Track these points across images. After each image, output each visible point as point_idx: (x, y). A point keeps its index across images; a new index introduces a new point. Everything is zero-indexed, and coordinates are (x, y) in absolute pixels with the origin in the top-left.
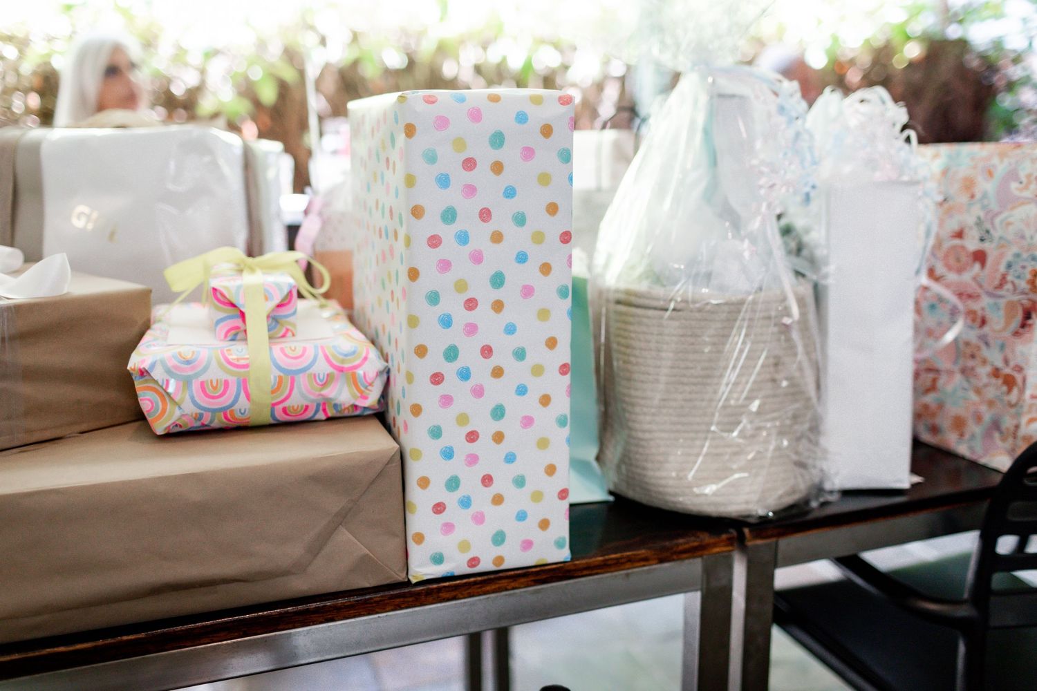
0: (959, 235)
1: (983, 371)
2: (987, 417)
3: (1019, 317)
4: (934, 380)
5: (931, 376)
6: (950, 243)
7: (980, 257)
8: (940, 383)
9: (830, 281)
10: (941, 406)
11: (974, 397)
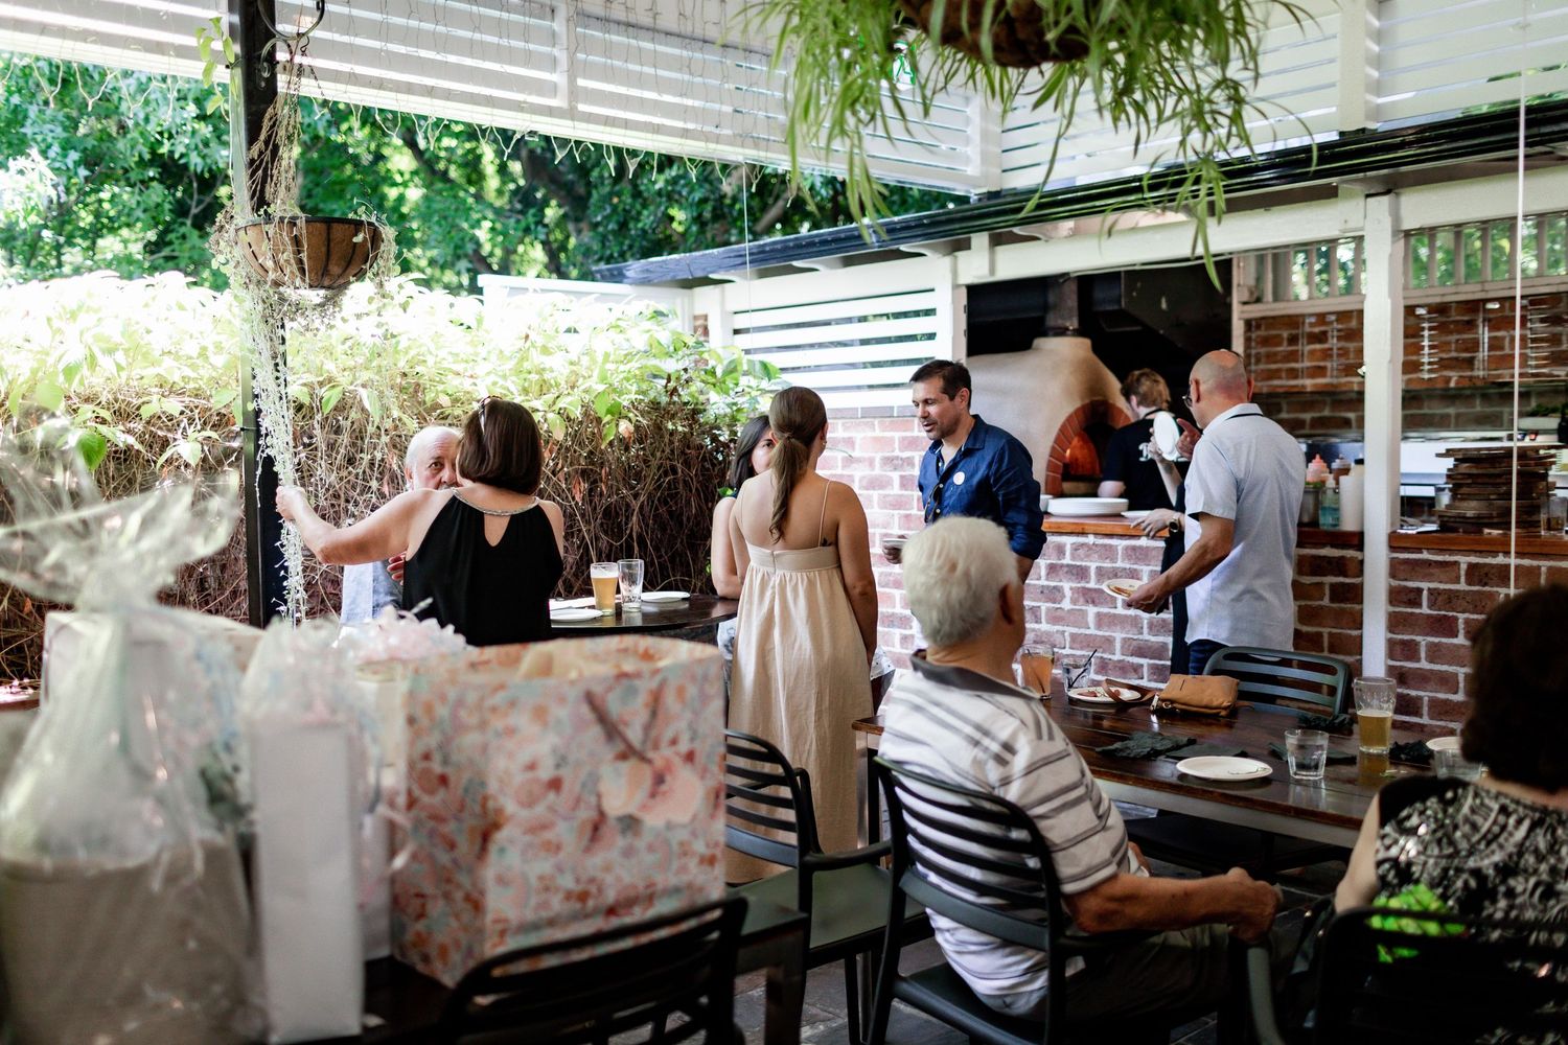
0: (427, 757)
1: (459, 895)
2: (464, 943)
3: (479, 840)
4: (423, 906)
5: (418, 901)
6: (421, 765)
7: (443, 780)
8: (429, 906)
9: (259, 829)
10: (430, 933)
11: (454, 923)
